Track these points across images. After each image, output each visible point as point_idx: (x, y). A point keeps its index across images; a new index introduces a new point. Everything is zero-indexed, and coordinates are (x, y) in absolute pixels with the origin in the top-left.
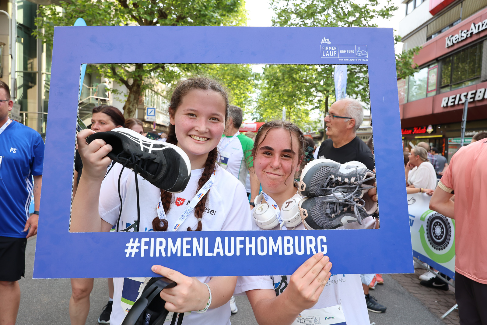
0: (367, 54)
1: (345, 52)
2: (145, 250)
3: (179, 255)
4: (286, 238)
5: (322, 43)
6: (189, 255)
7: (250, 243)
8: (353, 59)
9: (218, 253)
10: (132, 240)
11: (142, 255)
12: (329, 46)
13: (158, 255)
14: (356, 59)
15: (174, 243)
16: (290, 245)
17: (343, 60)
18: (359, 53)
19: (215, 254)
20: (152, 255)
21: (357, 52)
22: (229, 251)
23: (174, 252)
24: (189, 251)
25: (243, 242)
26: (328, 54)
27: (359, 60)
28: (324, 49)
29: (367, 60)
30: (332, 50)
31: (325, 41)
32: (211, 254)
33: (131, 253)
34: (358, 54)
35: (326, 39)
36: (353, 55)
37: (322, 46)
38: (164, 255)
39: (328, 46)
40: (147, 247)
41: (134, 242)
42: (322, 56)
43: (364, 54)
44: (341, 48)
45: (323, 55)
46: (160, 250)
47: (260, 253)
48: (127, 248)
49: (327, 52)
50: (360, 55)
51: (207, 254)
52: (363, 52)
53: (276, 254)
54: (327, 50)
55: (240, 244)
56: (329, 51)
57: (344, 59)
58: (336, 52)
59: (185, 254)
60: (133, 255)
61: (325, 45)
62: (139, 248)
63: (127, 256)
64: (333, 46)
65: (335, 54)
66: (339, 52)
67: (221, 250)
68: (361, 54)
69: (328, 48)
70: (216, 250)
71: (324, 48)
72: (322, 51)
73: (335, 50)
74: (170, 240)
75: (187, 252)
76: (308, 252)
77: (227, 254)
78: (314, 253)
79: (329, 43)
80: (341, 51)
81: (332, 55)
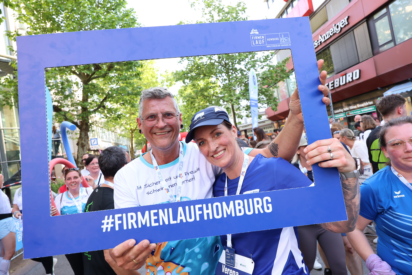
0: (290, 40)
1: (271, 39)
2: (119, 224)
3: (148, 225)
4: (237, 202)
5: (251, 33)
6: (157, 224)
7: (207, 209)
8: (279, 45)
9: (181, 220)
10: (106, 217)
11: (117, 229)
12: (257, 35)
13: (130, 227)
14: (281, 45)
15: (143, 216)
16: (241, 207)
18: (283, 40)
19: (179, 222)
20: (125, 228)
21: (281, 39)
22: (191, 218)
23: (144, 224)
24: (157, 221)
26: (258, 43)
27: (284, 45)
28: (254, 38)
29: (290, 45)
30: (260, 39)
31: (254, 32)
32: (175, 222)
33: (107, 228)
34: (282, 41)
36: (278, 42)
37: (252, 36)
38: (135, 227)
40: (120, 222)
41: (108, 219)
42: (253, 45)
43: (287, 40)
44: (268, 37)
45: (254, 44)
46: (132, 223)
47: (216, 217)
48: (103, 224)
49: (257, 41)
50: (284, 41)
51: (172, 222)
52: (286, 38)
53: (229, 216)
55: (199, 211)
56: (258, 40)
57: (271, 45)
58: (263, 41)
59: (154, 224)
60: (109, 230)
61: (255, 35)
62: (113, 223)
63: (104, 231)
64: (261, 35)
65: (263, 42)
66: (267, 40)
67: (183, 218)
68: (285, 40)
69: (257, 38)
70: (179, 218)
71: (254, 37)
72: (252, 40)
73: (263, 39)
74: (139, 214)
75: (155, 222)
76: (257, 212)
77: (189, 220)
78: (262, 212)
79: (257, 33)
80: (268, 40)
81: (260, 43)
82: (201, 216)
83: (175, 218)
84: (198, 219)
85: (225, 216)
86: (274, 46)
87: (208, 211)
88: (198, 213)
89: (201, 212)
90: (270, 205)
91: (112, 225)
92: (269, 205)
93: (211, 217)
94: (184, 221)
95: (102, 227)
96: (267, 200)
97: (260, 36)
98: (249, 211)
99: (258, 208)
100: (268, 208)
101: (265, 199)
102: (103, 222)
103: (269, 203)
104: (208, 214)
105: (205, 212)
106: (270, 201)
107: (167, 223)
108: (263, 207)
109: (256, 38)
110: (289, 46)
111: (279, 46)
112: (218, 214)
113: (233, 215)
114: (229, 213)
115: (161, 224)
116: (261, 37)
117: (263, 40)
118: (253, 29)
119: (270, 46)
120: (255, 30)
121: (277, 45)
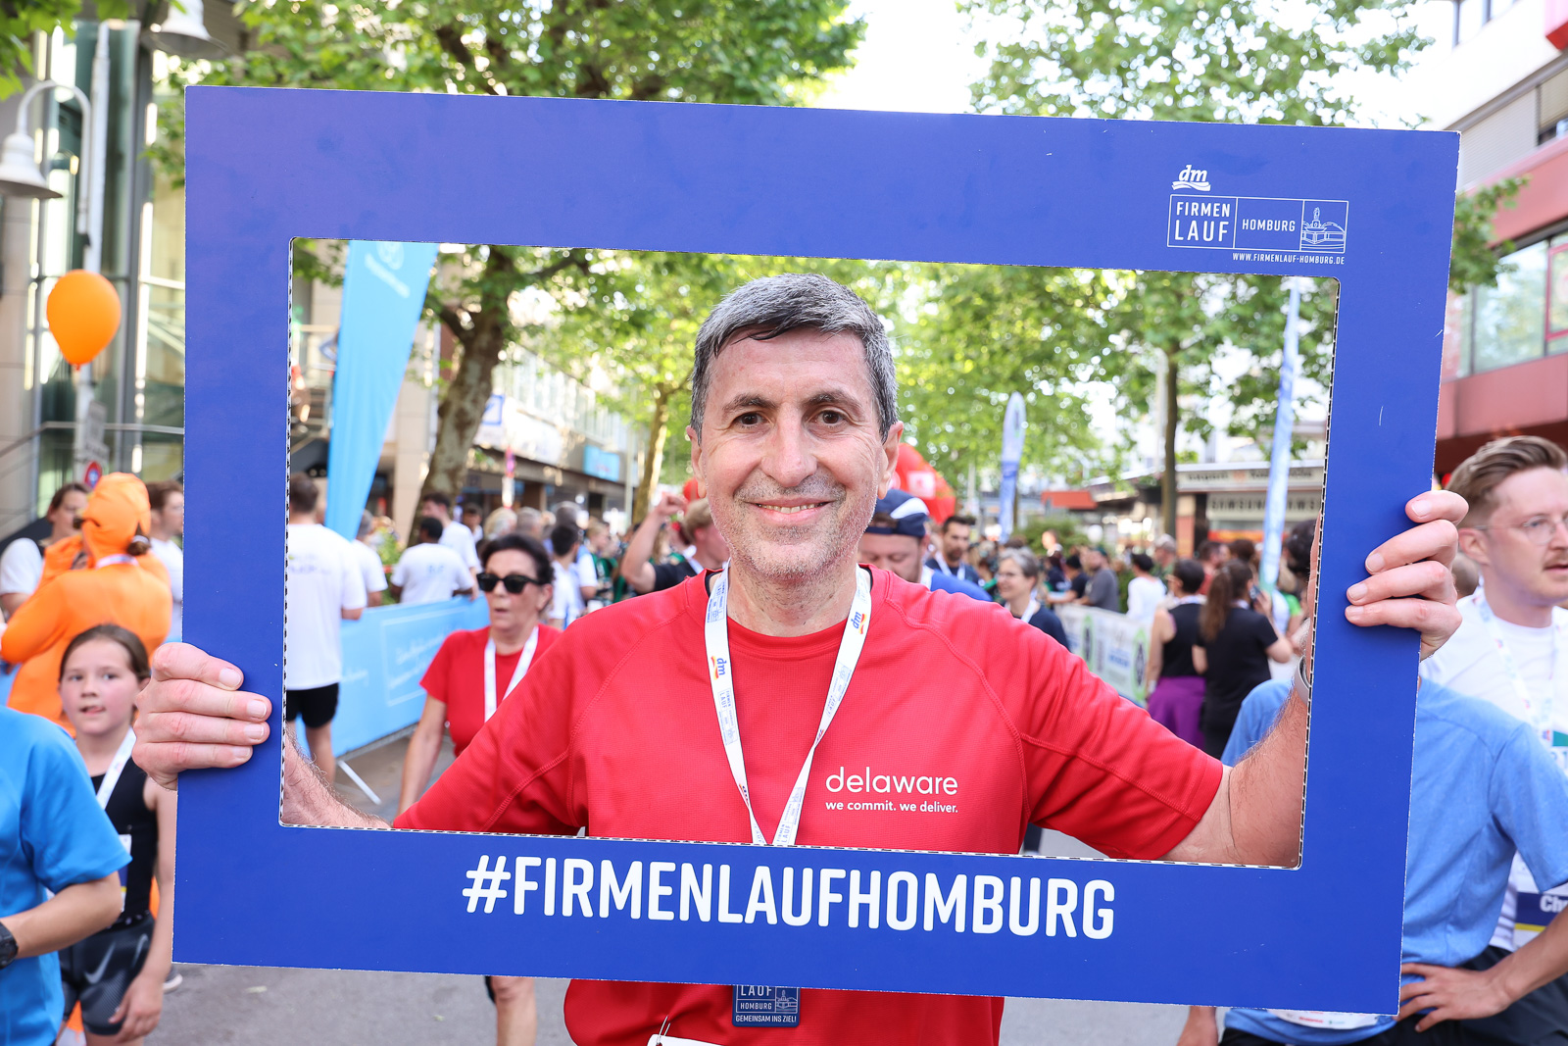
0: (1344, 240)
1: (1261, 225)
2: (527, 893)
3: (636, 914)
5: (1176, 185)
6: (669, 916)
7: (865, 888)
8: (1288, 254)
9: (761, 916)
10: (484, 860)
11: (519, 908)
12: (1202, 198)
13: (567, 910)
14: (1299, 255)
15: (621, 879)
16: (995, 904)
17: (1248, 257)
18: (1315, 234)
19: (750, 918)
20: (549, 910)
21: (1308, 226)
22: (797, 912)
23: (620, 905)
24: (666, 903)
25: (840, 886)
26: (1196, 234)
27: (1312, 260)
28: (1183, 212)
29: (1340, 261)
30: (1210, 219)
31: (1192, 179)
32: (737, 918)
33: (482, 901)
34: (1310, 237)
35: (1194, 172)
36: (1289, 240)
37: (1175, 200)
38: (587, 912)
39: (1200, 201)
40: (533, 886)
41: (491, 867)
42: (1173, 241)
43: (1331, 236)
44: (1248, 211)
45: (1177, 238)
46: (576, 897)
47: (893, 922)
48: (470, 883)
49: (1194, 223)
50: (1315, 241)
51: (725, 916)
52: (1330, 228)
53: (944, 929)
54: (1194, 218)
55: (833, 890)
56: (1200, 220)
57: (1253, 253)
58: (1225, 227)
59: (655, 914)
60: (489, 908)
61: (1190, 195)
62: (508, 886)
63: (472, 908)
64: (1216, 200)
65: (1222, 231)
66: (1240, 224)
67: (769, 907)
68: (1321, 237)
69: (1199, 211)
70: (753, 906)
71: (1183, 206)
73: (1225, 219)
74: (607, 866)
75: (661, 908)
76: (1051, 930)
77: (789, 918)
78: (1071, 932)
79: (1205, 187)
80: (1245, 224)
81: (1208, 237)
82: (839, 911)
83: (738, 904)
84: (824, 920)
85: (928, 926)
86: (1268, 258)
87: (864, 899)
88: (827, 898)
89: (838, 898)
90: (1107, 915)
91: (503, 894)
92: (1102, 912)
93: (874, 923)
94: (772, 919)
95: (466, 892)
96: (1099, 894)
97: (1213, 201)
98: (1024, 921)
99: (1059, 917)
100: (1098, 923)
101: (1091, 887)
102: (470, 874)
103: (1107, 905)
104: (864, 909)
105: (856, 898)
106: (1110, 895)
107: (705, 915)
108: (1078, 916)
109: (1195, 210)
110: (1334, 265)
111: (1290, 259)
112: (902, 915)
113: (960, 927)
114: (944, 919)
115: (684, 916)
117: (1222, 223)
118: (1189, 167)
120: (1199, 172)
121: (1283, 254)
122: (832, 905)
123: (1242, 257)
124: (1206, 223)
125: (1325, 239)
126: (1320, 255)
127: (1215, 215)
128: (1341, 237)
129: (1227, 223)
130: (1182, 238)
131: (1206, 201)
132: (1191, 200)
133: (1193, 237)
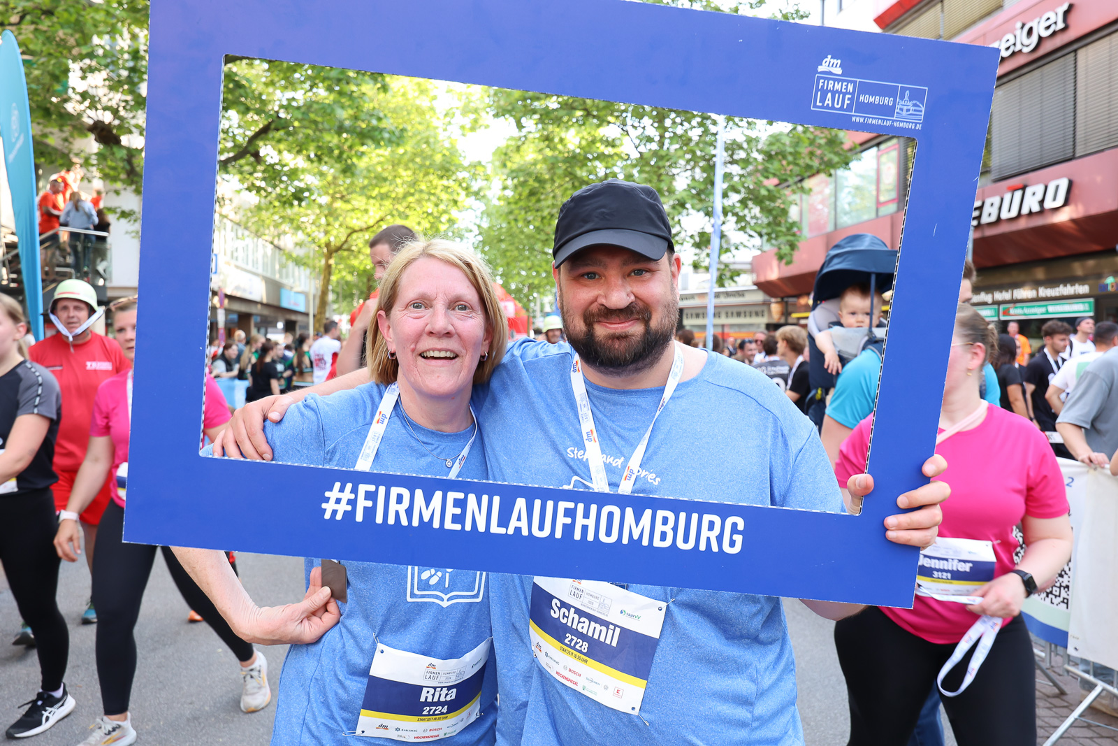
0: (923, 113)
2: (365, 508)
3: (436, 525)
4: (661, 514)
5: (820, 69)
6: (458, 527)
7: (586, 515)
9: (518, 530)
10: (337, 485)
11: (359, 517)
13: (391, 521)
14: (893, 121)
15: (428, 501)
16: (668, 529)
18: (905, 108)
19: (511, 531)
20: (379, 520)
21: (901, 103)
22: (541, 528)
23: (426, 519)
24: (456, 519)
25: (570, 513)
27: (901, 125)
31: (831, 65)
32: (502, 531)
33: (335, 512)
34: (901, 109)
35: (832, 61)
37: (819, 78)
38: (404, 522)
39: (834, 80)
40: (369, 504)
41: (342, 490)
42: (815, 106)
43: (915, 110)
45: (818, 104)
46: (397, 512)
47: (603, 537)
48: (327, 500)
49: (829, 95)
50: (904, 113)
51: (494, 529)
52: (915, 105)
53: (635, 543)
55: (565, 516)
56: (834, 93)
58: (849, 99)
59: (449, 525)
60: (339, 517)
61: (829, 75)
62: (353, 503)
63: (327, 516)
65: (847, 102)
66: (858, 98)
67: (523, 525)
68: (908, 110)
70: (513, 523)
71: (824, 83)
72: (817, 90)
73: (849, 93)
74: (419, 493)
75: (453, 522)
76: (702, 547)
77: (536, 533)
78: (715, 548)
79: (838, 71)
80: (862, 98)
81: (838, 104)
82: (568, 529)
83: (504, 522)
84: (558, 535)
85: (625, 541)
86: (874, 122)
87: (586, 522)
88: (562, 520)
89: (568, 521)
90: (739, 539)
91: (349, 508)
92: (735, 537)
93: (590, 537)
94: (525, 532)
95: (324, 506)
96: (734, 525)
97: (843, 81)
98: (686, 540)
99: (708, 539)
100: (732, 544)
101: (730, 521)
102: (327, 494)
103: (739, 532)
104: (585, 528)
105: (580, 521)
106: (741, 527)
107: (481, 528)
108: (720, 538)
110: (915, 130)
111: (888, 123)
112: (609, 533)
113: (645, 542)
114: (636, 537)
115: (468, 527)
116: (844, 87)
117: (847, 96)
118: (829, 56)
119: (862, 120)
120: (835, 61)
121: (884, 120)
122: (564, 525)
123: (858, 120)
124: (837, 95)
125: (911, 112)
126: (907, 122)
127: (844, 90)
128: (921, 111)
129: (850, 96)
130: (821, 104)
131: (839, 81)
132: (829, 79)
133: (828, 104)
